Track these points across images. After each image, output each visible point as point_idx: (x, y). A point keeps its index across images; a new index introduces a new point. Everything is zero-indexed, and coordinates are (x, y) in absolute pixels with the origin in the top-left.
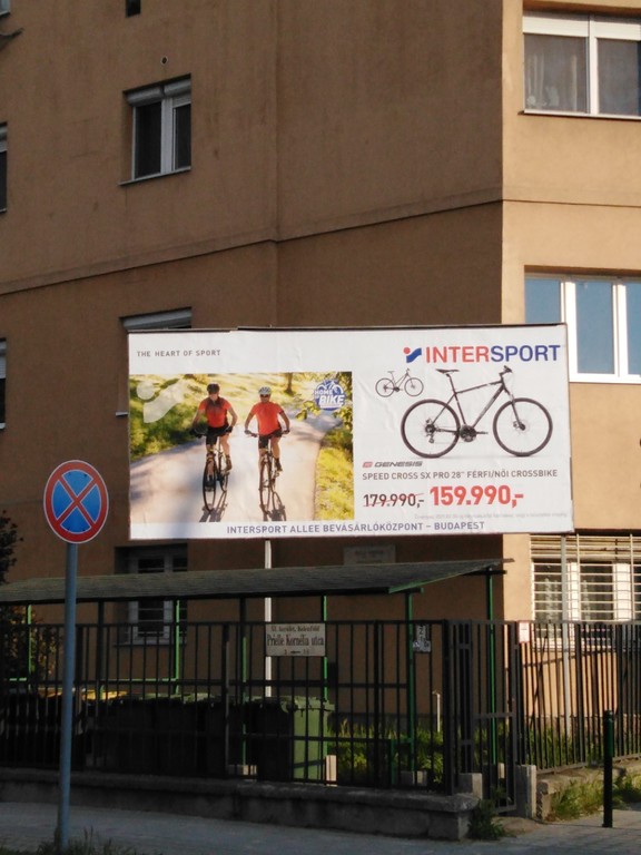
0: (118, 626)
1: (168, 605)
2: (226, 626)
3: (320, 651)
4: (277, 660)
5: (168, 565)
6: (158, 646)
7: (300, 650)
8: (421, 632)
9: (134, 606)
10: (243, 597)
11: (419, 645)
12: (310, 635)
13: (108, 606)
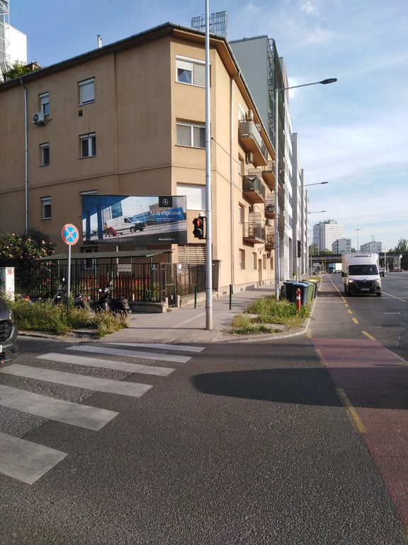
0: (81, 265)
1: (93, 260)
2: (107, 265)
3: (130, 270)
4: (120, 273)
5: (93, 251)
6: (91, 270)
7: (126, 270)
8: (154, 266)
9: (85, 260)
10: (111, 258)
11: (154, 269)
12: (128, 267)
13: (78, 261)
